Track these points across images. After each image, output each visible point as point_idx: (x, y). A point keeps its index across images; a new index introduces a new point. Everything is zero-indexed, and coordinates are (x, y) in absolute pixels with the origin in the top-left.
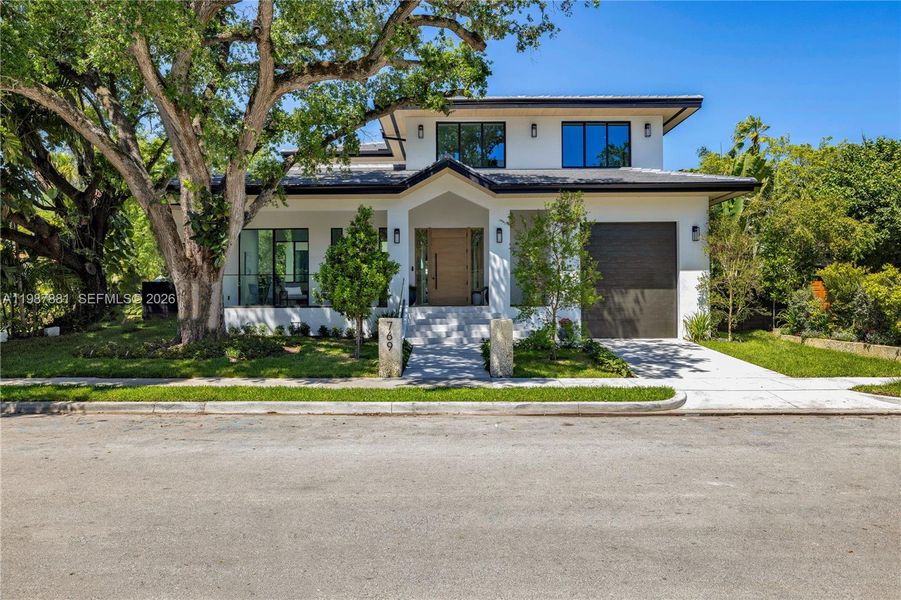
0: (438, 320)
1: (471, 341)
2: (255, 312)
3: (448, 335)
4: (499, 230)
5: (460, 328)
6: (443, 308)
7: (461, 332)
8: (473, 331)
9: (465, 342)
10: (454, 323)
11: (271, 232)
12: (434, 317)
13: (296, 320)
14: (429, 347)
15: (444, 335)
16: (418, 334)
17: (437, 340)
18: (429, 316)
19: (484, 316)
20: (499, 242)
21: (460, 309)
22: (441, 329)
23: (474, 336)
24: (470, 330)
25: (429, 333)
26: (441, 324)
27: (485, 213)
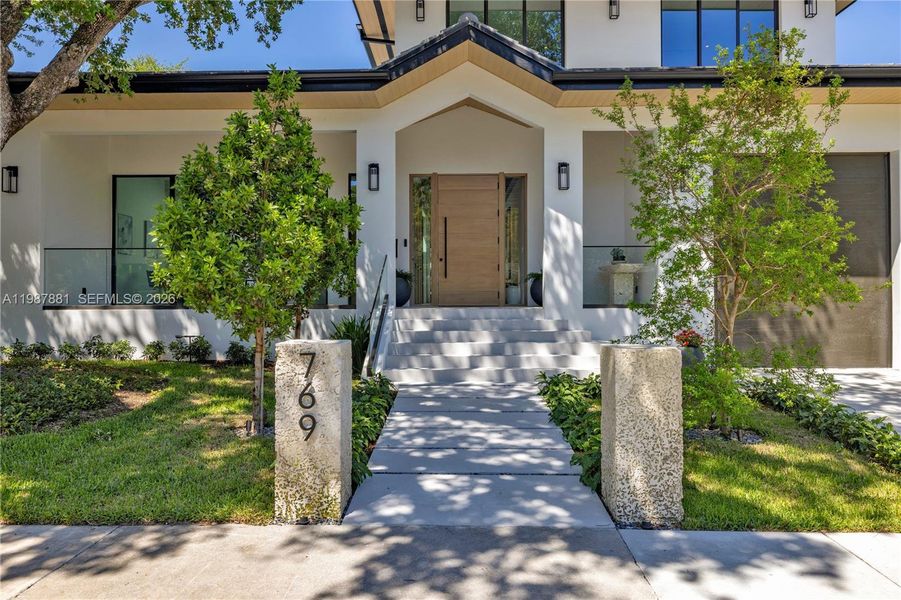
0: (454, 334)
1: (521, 377)
2: (119, 318)
3: (474, 363)
4: (563, 167)
5: (495, 351)
6: (462, 311)
7: (500, 358)
8: (524, 355)
9: (510, 379)
10: (485, 340)
11: (169, 178)
12: (445, 327)
13: (192, 330)
14: (437, 390)
15: (465, 364)
16: (414, 361)
17: (450, 376)
18: (436, 326)
19: (539, 325)
20: (563, 187)
21: (494, 312)
22: (460, 351)
23: (526, 366)
24: (516, 353)
25: (437, 359)
26: (460, 340)
27: (538, 136)
